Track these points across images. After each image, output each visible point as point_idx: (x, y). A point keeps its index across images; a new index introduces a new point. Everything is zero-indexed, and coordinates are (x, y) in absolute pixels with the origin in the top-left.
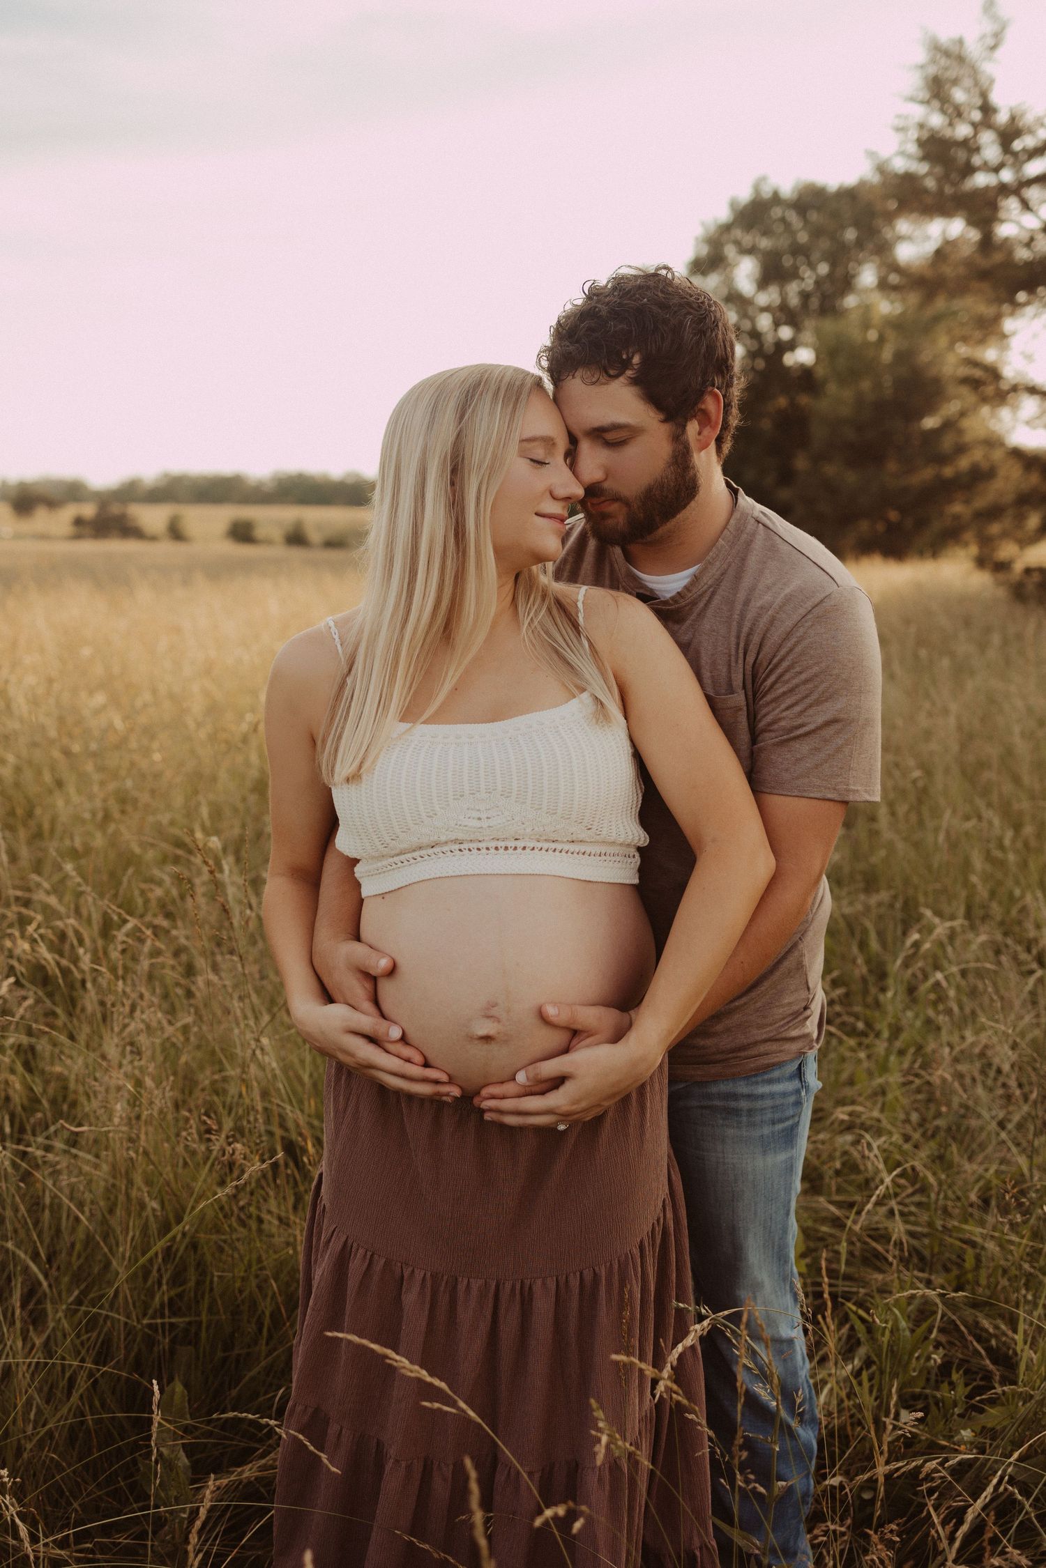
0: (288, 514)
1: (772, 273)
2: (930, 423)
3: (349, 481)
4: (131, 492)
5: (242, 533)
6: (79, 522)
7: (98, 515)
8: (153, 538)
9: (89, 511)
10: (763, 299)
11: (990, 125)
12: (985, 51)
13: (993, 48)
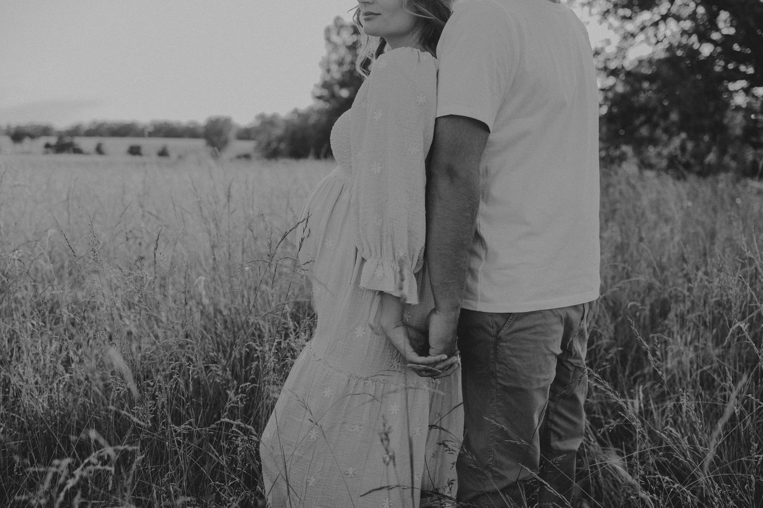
0: (159, 143)
3: (191, 126)
4: (75, 132)
5: (135, 151)
6: (47, 146)
7: (58, 143)
8: (88, 154)
9: (53, 140)
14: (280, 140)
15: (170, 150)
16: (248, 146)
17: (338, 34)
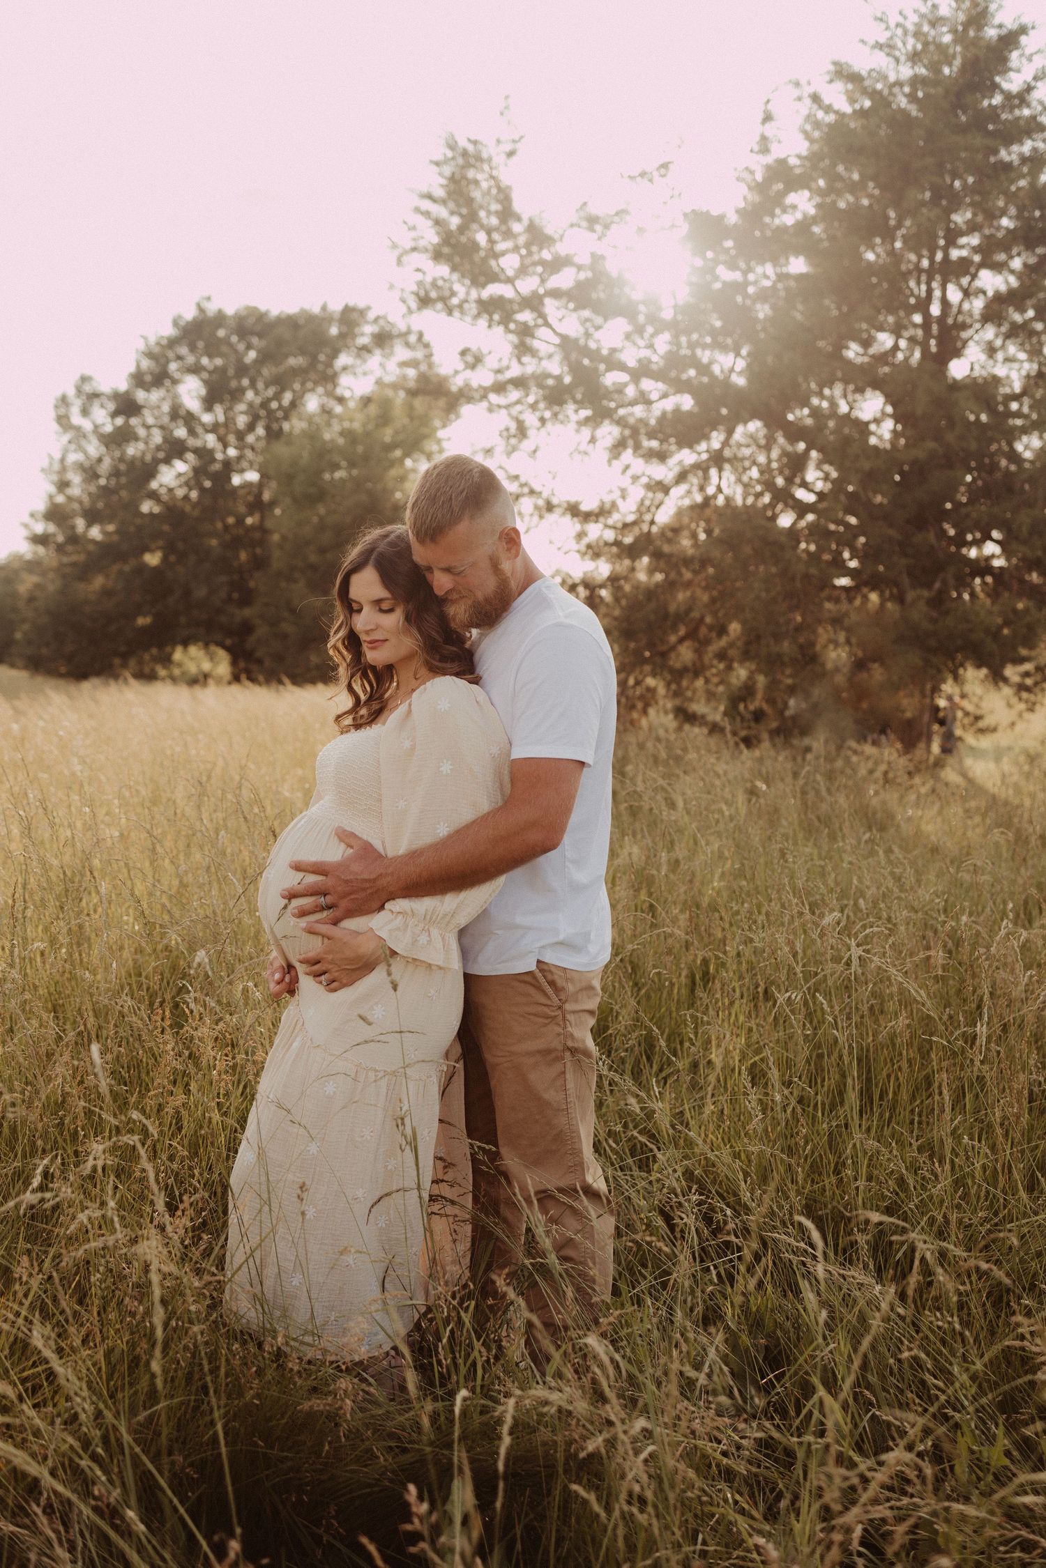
1: (217, 393)
10: (207, 418)
11: (508, 234)
12: (503, 156)
13: (511, 154)
17: (85, 412)
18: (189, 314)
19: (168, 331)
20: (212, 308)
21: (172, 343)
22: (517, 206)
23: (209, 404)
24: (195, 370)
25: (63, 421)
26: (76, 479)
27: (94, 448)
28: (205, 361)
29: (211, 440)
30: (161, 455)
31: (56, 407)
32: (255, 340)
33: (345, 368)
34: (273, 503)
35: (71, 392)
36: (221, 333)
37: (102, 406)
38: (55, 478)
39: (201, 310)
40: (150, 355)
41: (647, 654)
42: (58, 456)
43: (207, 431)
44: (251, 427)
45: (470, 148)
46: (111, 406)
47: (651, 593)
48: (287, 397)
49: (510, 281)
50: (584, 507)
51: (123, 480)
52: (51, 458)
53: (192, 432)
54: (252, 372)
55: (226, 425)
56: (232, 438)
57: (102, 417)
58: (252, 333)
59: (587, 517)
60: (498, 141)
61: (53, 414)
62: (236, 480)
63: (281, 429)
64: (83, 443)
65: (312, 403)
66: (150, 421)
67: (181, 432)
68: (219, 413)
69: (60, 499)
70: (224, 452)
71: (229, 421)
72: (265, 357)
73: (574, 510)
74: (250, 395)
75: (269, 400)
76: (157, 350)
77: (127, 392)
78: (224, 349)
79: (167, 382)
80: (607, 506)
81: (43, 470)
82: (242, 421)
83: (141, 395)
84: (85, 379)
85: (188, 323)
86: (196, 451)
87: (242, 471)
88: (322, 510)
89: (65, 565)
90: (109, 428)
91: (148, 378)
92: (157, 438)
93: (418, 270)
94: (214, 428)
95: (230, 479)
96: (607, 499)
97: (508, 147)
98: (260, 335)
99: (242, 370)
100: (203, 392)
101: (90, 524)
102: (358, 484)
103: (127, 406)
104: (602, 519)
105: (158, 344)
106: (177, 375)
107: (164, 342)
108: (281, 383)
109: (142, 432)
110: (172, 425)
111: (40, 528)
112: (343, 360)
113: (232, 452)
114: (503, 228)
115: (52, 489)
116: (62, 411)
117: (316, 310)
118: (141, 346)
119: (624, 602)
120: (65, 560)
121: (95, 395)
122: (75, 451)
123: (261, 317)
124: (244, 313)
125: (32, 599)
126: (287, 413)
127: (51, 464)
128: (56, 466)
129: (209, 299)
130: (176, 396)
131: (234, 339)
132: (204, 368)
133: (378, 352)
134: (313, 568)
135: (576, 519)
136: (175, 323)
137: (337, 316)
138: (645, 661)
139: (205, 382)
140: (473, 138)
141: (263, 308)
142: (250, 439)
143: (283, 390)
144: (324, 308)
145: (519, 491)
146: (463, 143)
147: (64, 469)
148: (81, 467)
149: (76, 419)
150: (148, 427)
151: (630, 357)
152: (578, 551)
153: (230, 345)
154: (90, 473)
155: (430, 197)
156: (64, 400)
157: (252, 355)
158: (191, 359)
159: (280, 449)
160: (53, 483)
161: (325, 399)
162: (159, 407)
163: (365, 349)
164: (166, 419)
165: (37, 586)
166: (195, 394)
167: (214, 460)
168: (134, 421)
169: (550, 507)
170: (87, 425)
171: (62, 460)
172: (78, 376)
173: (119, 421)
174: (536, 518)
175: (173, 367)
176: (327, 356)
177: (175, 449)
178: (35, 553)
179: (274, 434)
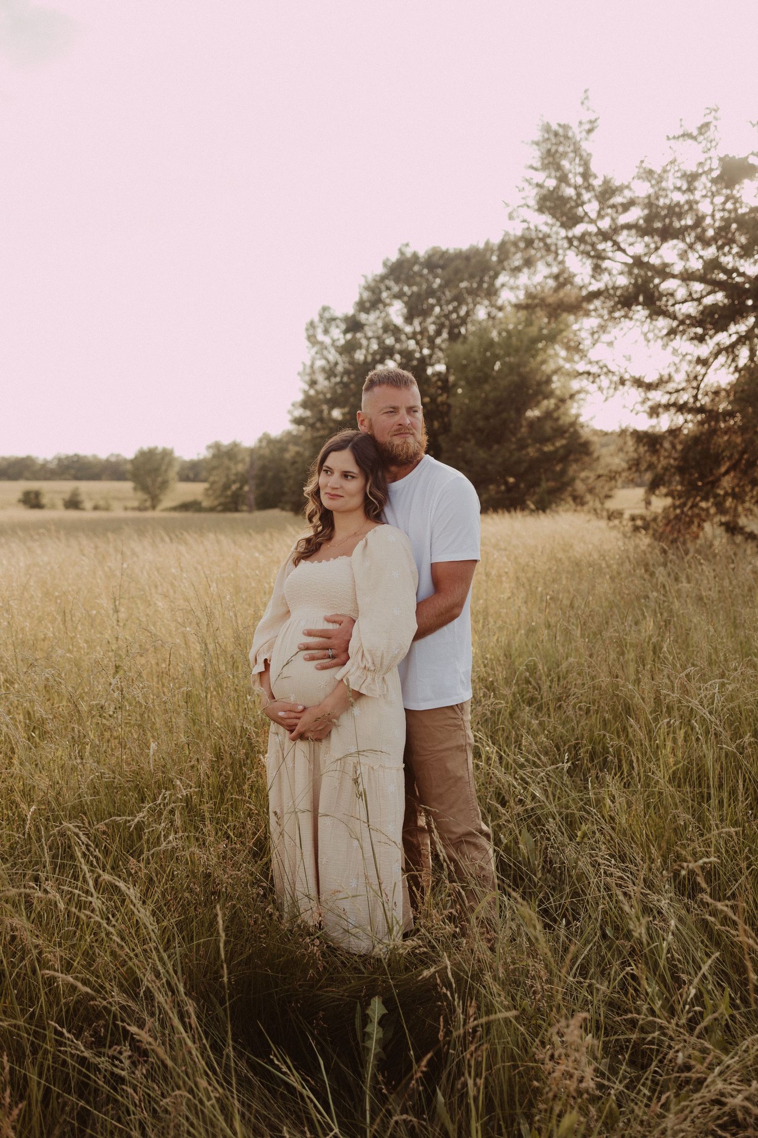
0: (67, 487)
1: (414, 311)
2: (533, 413)
5: (32, 501)
10: (408, 329)
11: (589, 188)
12: (584, 133)
13: (590, 131)
14: (243, 479)
15: (83, 497)
16: (195, 490)
17: (326, 332)
18: (394, 257)
19: (380, 270)
20: (409, 252)
21: (383, 278)
22: (594, 168)
23: (409, 319)
24: (399, 296)
25: (312, 339)
26: (321, 378)
27: (333, 356)
28: (406, 289)
29: (412, 344)
30: (378, 357)
31: (307, 330)
32: (439, 271)
33: (503, 285)
34: (455, 385)
35: (316, 319)
36: (416, 268)
37: (337, 327)
38: (307, 378)
39: (402, 253)
40: (368, 288)
41: (700, 484)
42: (308, 363)
43: (409, 338)
44: (438, 333)
45: (561, 131)
46: (343, 326)
47: (696, 440)
48: (463, 311)
49: (592, 221)
50: (648, 380)
51: (353, 376)
52: (304, 365)
53: (398, 340)
54: (439, 294)
55: (421, 333)
56: (425, 342)
57: (338, 335)
58: (438, 266)
59: (649, 387)
60: (581, 123)
61: (305, 335)
62: (430, 371)
63: (460, 332)
64: (325, 352)
65: (481, 313)
66: (370, 334)
67: (390, 341)
68: (417, 325)
69: (312, 392)
70: (421, 352)
71: (423, 331)
72: (447, 284)
73: (638, 383)
74: (437, 310)
75: (451, 312)
76: (373, 284)
77: (354, 316)
78: (418, 279)
79: (381, 306)
80: (666, 377)
81: (299, 374)
82: (432, 329)
83: (363, 317)
84: (325, 309)
85: (393, 264)
86: (401, 353)
87: (432, 365)
88: (487, 387)
89: (316, 438)
90: (342, 342)
91: (368, 305)
92: (375, 346)
93: (524, 221)
94: (414, 336)
95: (425, 370)
96: (665, 373)
97: (587, 127)
98: (443, 267)
99: (431, 293)
100: (405, 311)
101: (331, 408)
102: (511, 369)
103: (354, 325)
104: (661, 388)
105: (374, 280)
106: (388, 301)
107: (378, 278)
108: (459, 299)
109: (364, 342)
110: (385, 336)
111: (299, 412)
112: (502, 279)
113: (426, 352)
114: (586, 184)
115: (306, 387)
116: (311, 332)
117: (481, 246)
118: (363, 282)
119: (679, 447)
120: (316, 434)
121: (334, 319)
122: (320, 359)
123: (444, 254)
124: (430, 253)
125: (294, 463)
126: (464, 321)
127: (304, 369)
128: (308, 370)
129: (407, 245)
130: (388, 315)
131: (425, 271)
132: (404, 294)
133: (525, 270)
134: (481, 430)
135: (640, 389)
136: (385, 264)
137: (495, 248)
138: (698, 489)
139: (406, 303)
140: (562, 123)
141: (444, 248)
142: (438, 341)
143: (460, 305)
144: (487, 244)
145: (599, 371)
146: (555, 127)
147: (313, 372)
148: (323, 369)
149: (321, 337)
150: (369, 339)
151: (678, 268)
152: (644, 411)
153: (421, 276)
154: (330, 373)
155: (532, 167)
156: (312, 325)
157: (438, 281)
158: (396, 289)
159: (459, 347)
160: (306, 382)
161: (490, 309)
162: (375, 324)
163: (518, 269)
164: (380, 331)
165: (298, 453)
166: (399, 313)
167: (414, 358)
168: (359, 335)
169: (622, 382)
170: (327, 340)
171: (312, 366)
172: (319, 308)
173: (349, 336)
174: (611, 391)
175: (384, 295)
176: (490, 277)
177: (387, 352)
178: (298, 431)
179: (454, 337)
